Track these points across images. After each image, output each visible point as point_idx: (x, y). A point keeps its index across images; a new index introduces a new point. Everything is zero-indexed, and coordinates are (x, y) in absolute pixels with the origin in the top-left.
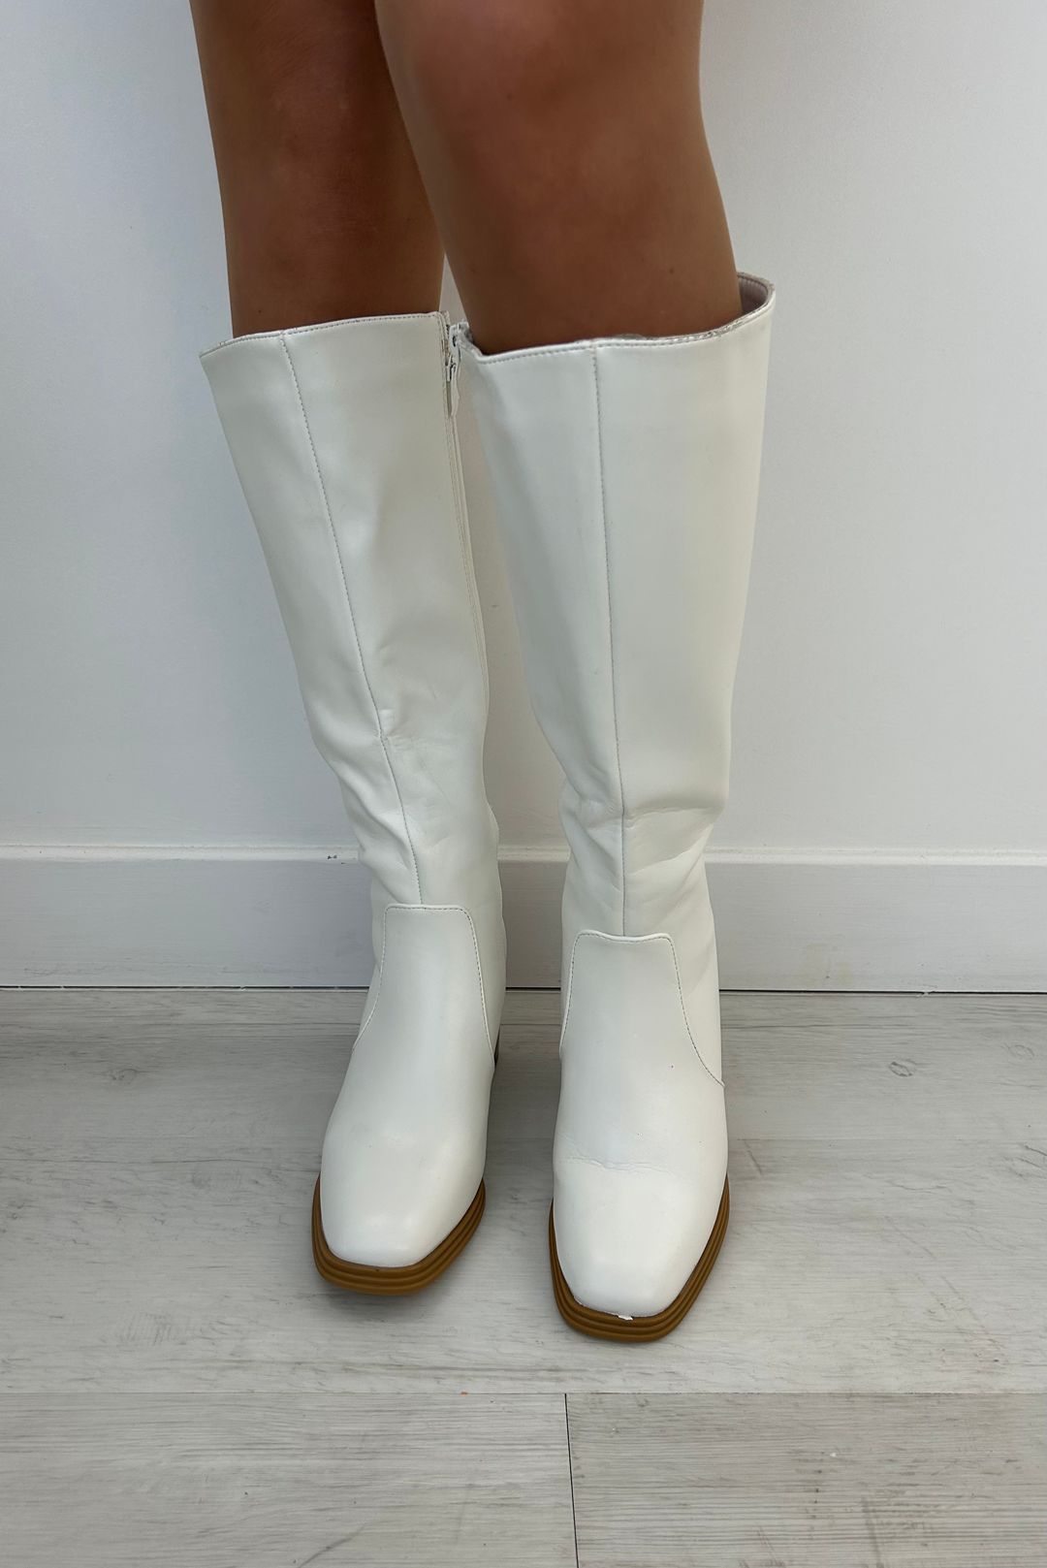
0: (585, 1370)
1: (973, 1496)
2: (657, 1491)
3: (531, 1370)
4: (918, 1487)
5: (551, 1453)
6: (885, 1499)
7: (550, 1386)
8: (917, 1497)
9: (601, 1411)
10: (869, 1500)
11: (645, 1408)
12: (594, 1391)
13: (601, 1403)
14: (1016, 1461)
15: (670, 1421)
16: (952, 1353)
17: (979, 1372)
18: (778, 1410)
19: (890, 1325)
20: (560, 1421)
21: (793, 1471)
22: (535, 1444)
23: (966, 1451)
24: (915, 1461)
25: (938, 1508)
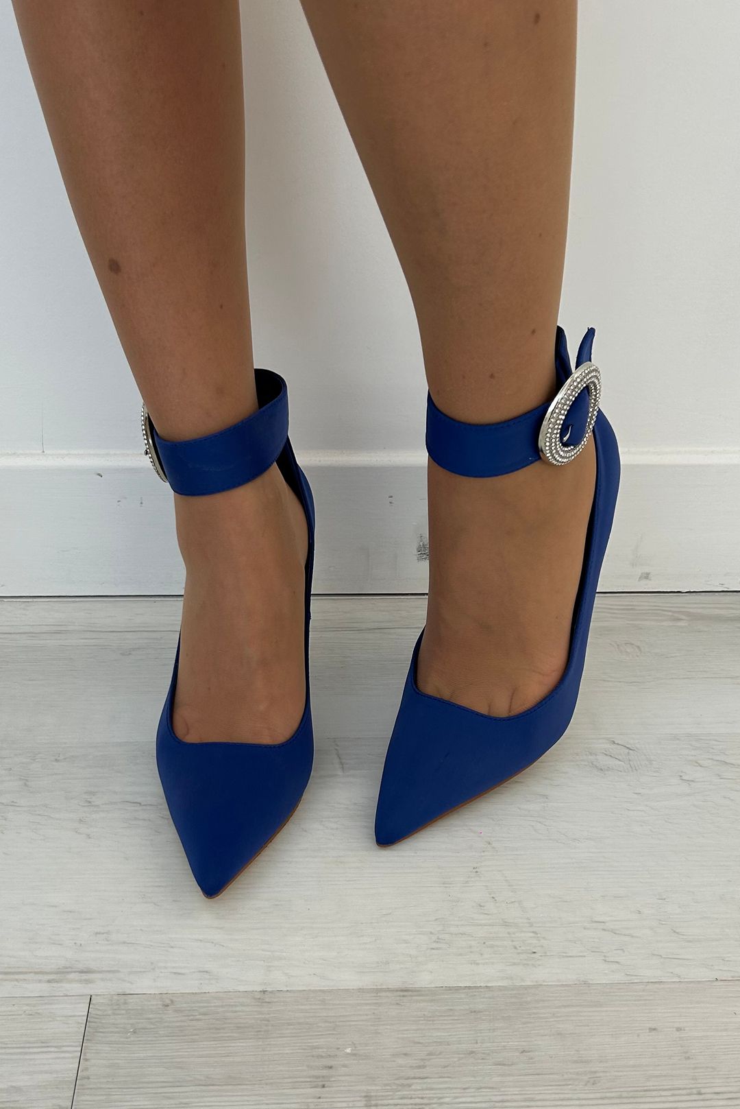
0: (118, 971)
1: (481, 1088)
2: (160, 1090)
3: (63, 973)
4: (425, 1080)
5: (63, 1055)
6: (391, 1093)
7: (76, 988)
8: (422, 1090)
9: (123, 1012)
10: (372, 1094)
11: (170, 1007)
12: (120, 991)
13: (125, 1003)
14: (529, 1052)
15: (193, 1020)
16: (492, 946)
17: (514, 964)
18: (303, 1007)
19: (436, 919)
20: (79, 1023)
21: (305, 1068)
22: (48, 1047)
23: (482, 1043)
24: (429, 1054)
25: (442, 1101)
